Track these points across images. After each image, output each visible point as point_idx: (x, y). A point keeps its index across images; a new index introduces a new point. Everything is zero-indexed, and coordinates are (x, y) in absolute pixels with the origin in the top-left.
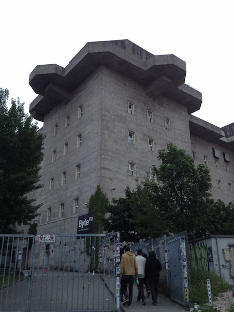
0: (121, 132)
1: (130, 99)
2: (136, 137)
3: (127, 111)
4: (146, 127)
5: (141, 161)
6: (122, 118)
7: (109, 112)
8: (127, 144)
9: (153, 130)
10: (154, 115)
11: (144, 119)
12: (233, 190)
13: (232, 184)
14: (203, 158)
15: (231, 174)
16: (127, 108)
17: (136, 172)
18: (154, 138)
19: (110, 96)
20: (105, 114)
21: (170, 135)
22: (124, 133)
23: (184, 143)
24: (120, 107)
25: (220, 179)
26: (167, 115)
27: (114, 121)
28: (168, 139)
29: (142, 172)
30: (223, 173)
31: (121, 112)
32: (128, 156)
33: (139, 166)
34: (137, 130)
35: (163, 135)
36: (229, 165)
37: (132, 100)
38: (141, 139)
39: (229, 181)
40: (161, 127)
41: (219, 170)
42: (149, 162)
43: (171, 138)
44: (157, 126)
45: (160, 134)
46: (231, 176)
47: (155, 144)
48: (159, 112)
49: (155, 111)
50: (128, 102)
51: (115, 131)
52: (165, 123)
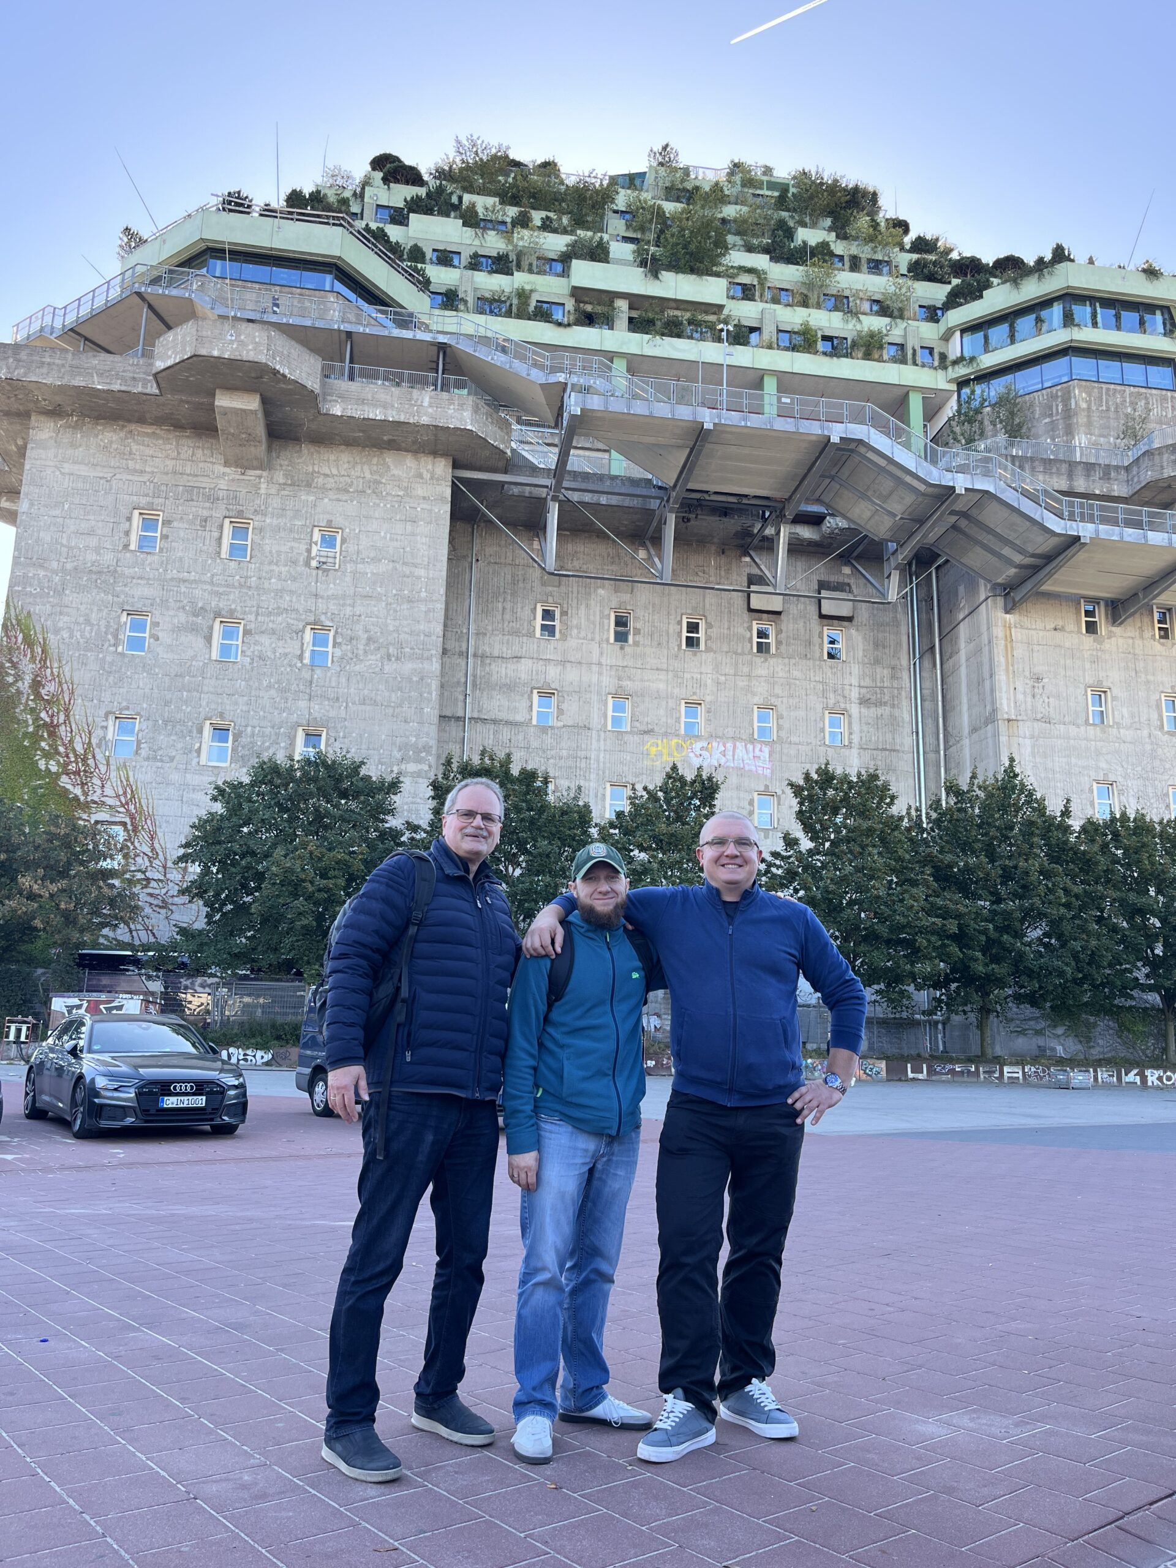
0: (88, 622)
1: (144, 501)
3: (126, 546)
4: (212, 583)
5: (167, 703)
6: (99, 572)
7: (41, 566)
8: (109, 659)
9: (241, 586)
10: (258, 531)
11: (204, 556)
12: (856, 738)
13: (854, 709)
14: (673, 628)
15: (856, 669)
16: (127, 533)
17: (139, 743)
18: (245, 613)
19: (57, 512)
20: (25, 576)
21: (332, 589)
22: (103, 623)
23: (405, 606)
24: (93, 542)
25: (773, 700)
26: (329, 517)
27: (60, 592)
28: (321, 605)
29: (162, 739)
30: (796, 673)
31: (98, 553)
32: (106, 697)
33: (150, 723)
34: (164, 602)
35: (292, 592)
36: (853, 632)
37: (156, 501)
38: (178, 630)
39: (831, 702)
40: (284, 569)
41: (772, 661)
42: (204, 703)
43: (335, 597)
44: (266, 568)
45: (279, 593)
46: (853, 679)
47: (247, 633)
48: (284, 516)
49: (264, 514)
50: (135, 513)
51: (63, 622)
52: (315, 547)
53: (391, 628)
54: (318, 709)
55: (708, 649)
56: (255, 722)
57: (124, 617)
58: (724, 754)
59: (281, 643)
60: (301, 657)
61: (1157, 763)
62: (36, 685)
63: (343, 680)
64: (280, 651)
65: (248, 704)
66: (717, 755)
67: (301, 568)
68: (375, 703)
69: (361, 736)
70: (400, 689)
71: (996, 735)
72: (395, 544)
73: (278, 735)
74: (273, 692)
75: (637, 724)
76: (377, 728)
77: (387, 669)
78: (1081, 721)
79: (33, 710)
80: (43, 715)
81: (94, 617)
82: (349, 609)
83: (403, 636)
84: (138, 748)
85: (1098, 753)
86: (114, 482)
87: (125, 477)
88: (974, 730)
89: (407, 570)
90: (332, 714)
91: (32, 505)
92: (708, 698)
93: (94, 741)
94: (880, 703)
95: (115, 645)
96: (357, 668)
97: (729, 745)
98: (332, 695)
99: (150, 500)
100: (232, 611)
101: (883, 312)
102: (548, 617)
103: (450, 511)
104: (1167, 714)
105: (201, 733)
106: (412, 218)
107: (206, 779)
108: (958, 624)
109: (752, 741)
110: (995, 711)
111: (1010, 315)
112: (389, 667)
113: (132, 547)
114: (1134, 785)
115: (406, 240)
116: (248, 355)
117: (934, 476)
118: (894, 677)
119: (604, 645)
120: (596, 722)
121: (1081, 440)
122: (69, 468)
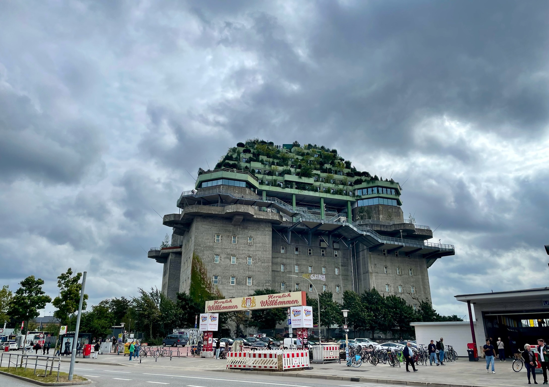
0: (209, 257)
1: (217, 232)
2: (221, 257)
3: (215, 242)
4: (230, 249)
5: (224, 273)
6: (210, 247)
7: (200, 246)
8: (213, 264)
9: (236, 249)
10: (238, 238)
11: (229, 243)
12: (341, 273)
13: (340, 267)
14: (306, 251)
15: (340, 259)
16: (215, 239)
17: (219, 281)
19: (202, 235)
20: (197, 248)
21: (252, 249)
22: (211, 257)
23: (265, 252)
24: (209, 241)
25: (325, 266)
26: (251, 235)
27: (203, 251)
28: (250, 252)
29: (223, 280)
30: (329, 260)
31: (210, 243)
32: (213, 272)
33: (221, 277)
34: (222, 253)
35: (245, 250)
36: (339, 251)
37: (219, 232)
38: (225, 258)
39: (336, 266)
40: (243, 245)
41: (325, 257)
42: (230, 273)
43: (252, 251)
44: (240, 245)
45: (242, 250)
46: (340, 261)
47: (237, 258)
48: (242, 235)
49: (239, 235)
50: (216, 235)
51: (204, 257)
52: (248, 241)
53: (262, 257)
54: (250, 273)
55: (313, 255)
56: (239, 276)
57: (215, 256)
58: (317, 277)
59: (243, 260)
60: (247, 263)
61: (396, 281)
62: (200, 270)
63: (255, 267)
64: (243, 262)
65: (238, 273)
66: (316, 277)
67: (246, 245)
68: (260, 272)
69: (258, 278)
70: (265, 269)
71: (369, 276)
72: (263, 240)
73: (244, 279)
74: (242, 270)
75: (300, 271)
76: (261, 277)
77: (262, 265)
78: (383, 273)
79: (200, 275)
80: (202, 276)
81: (210, 256)
82: (255, 253)
83: (265, 258)
84: (219, 282)
85: (386, 279)
86: (212, 229)
87: (214, 228)
88: (364, 273)
89: (265, 245)
90: (253, 274)
91: (197, 234)
92: (313, 265)
93: (211, 281)
94: (345, 266)
95: (214, 262)
96: (257, 265)
97: (318, 275)
98: (253, 270)
99: (218, 232)
100: (234, 254)
101: (342, 184)
102: (283, 249)
103: (271, 232)
104: (398, 271)
105: (230, 279)
106: (252, 162)
107: (231, 288)
108: (360, 252)
109: (322, 274)
110: (368, 271)
111: (367, 188)
112: (263, 264)
113: (216, 242)
114: (392, 285)
115: (250, 167)
116: (246, 211)
117: (360, 232)
118: (347, 261)
119: (294, 255)
120: (293, 271)
121: (381, 216)
122: (203, 226)
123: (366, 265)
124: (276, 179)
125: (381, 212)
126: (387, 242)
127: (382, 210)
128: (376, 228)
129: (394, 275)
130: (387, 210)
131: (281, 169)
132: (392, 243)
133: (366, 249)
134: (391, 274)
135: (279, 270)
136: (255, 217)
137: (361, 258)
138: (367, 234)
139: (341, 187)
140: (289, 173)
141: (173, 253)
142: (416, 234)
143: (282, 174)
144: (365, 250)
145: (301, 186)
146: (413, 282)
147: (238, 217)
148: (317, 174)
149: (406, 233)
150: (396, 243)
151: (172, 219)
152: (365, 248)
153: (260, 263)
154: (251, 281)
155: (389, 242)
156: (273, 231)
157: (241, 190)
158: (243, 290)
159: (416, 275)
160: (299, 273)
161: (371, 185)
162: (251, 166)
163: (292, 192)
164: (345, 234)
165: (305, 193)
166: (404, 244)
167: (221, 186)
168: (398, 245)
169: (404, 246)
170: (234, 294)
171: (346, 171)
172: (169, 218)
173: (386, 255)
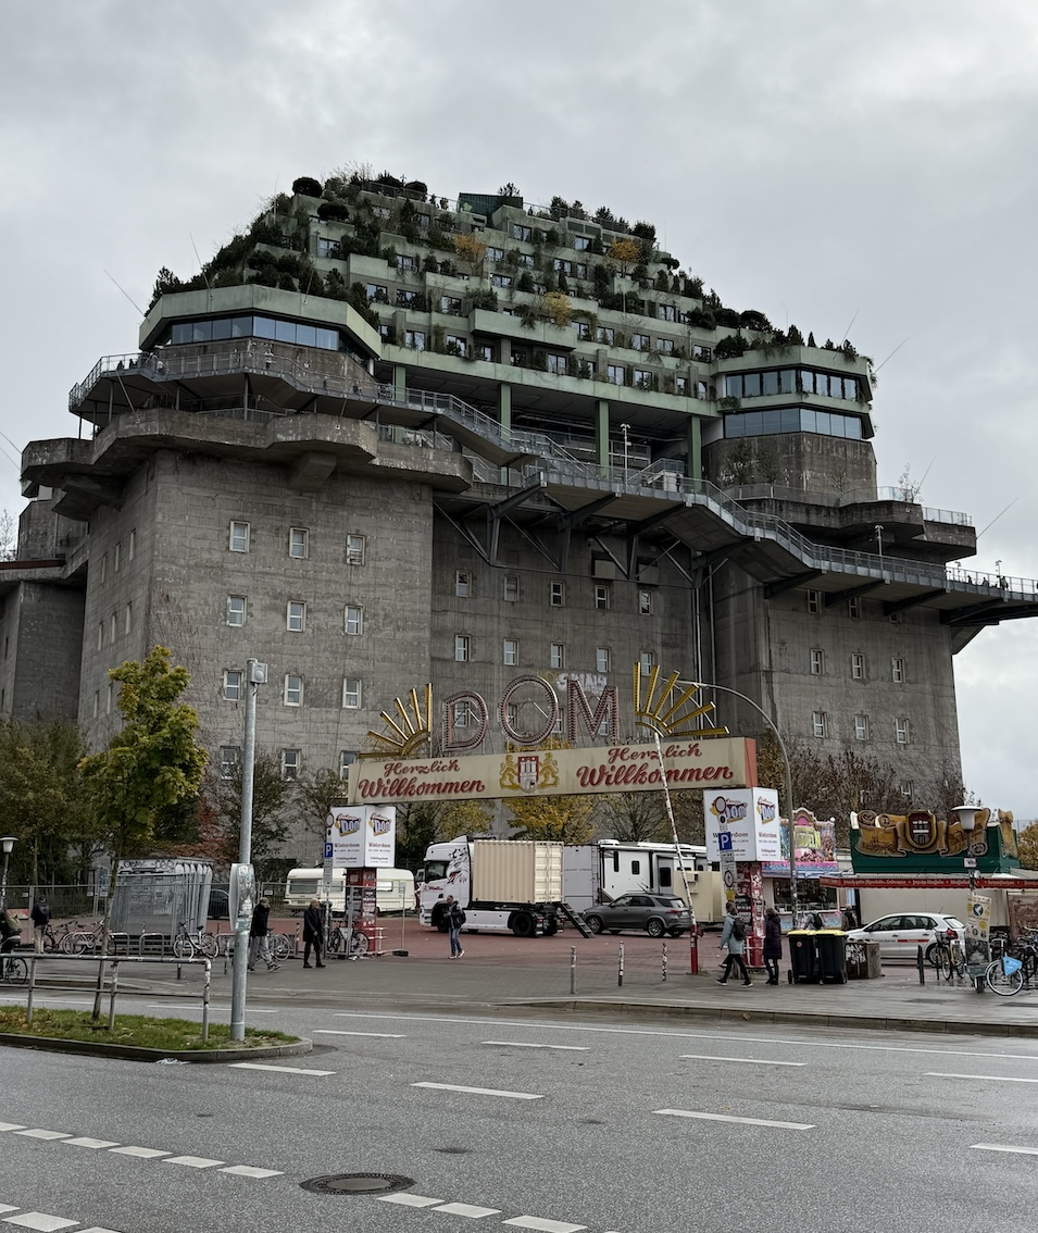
0: (206, 603)
1: (238, 514)
2: (251, 605)
3: (228, 548)
4: (285, 575)
6: (212, 567)
7: (174, 563)
8: (222, 630)
9: (304, 577)
10: (313, 537)
11: (279, 556)
13: (659, 650)
14: (545, 590)
15: (660, 621)
16: (228, 538)
18: (307, 597)
19: (180, 523)
20: (163, 570)
21: (362, 580)
22: (216, 604)
23: (407, 592)
24: (206, 544)
25: (610, 644)
26: (357, 528)
27: (187, 582)
28: (354, 591)
30: (622, 625)
31: (211, 554)
32: (222, 657)
34: (255, 589)
35: (336, 582)
36: (658, 594)
37: (245, 514)
38: (265, 609)
39: (644, 644)
40: (329, 565)
41: (608, 615)
42: (284, 662)
43: (362, 585)
44: (319, 564)
45: (328, 582)
46: (658, 627)
47: (309, 611)
48: (328, 526)
49: (316, 526)
50: (232, 523)
51: (191, 603)
52: (348, 550)
53: (398, 608)
54: (353, 665)
55: (568, 606)
56: (317, 675)
57: (229, 601)
59: (330, 619)
60: (343, 628)
61: (849, 700)
63: (371, 645)
64: (330, 624)
65: (313, 662)
67: (341, 565)
68: (391, 661)
69: (384, 684)
70: (406, 651)
71: (758, 682)
72: (400, 548)
73: (332, 683)
74: (327, 653)
75: (523, 660)
76: (391, 678)
78: (807, 672)
81: (210, 600)
82: (372, 593)
83: (406, 613)
85: (817, 694)
86: (217, 500)
87: (224, 497)
88: (740, 673)
89: (407, 566)
90: (365, 668)
91: (164, 517)
92: (568, 642)
94: (674, 646)
95: (225, 620)
96: (379, 636)
97: (582, 676)
98: (364, 655)
99: (240, 513)
100: (299, 596)
101: (675, 353)
102: (462, 580)
103: (431, 521)
104: (855, 666)
105: (284, 682)
106: (353, 257)
107: (289, 716)
108: (729, 597)
109: (596, 672)
110: (758, 664)
111: (761, 371)
112: (399, 635)
113: (231, 549)
114: (836, 714)
115: (348, 274)
116: (348, 440)
117: (744, 530)
118: (683, 627)
119: (501, 602)
120: (496, 659)
121: (807, 474)
122: (186, 489)
123: (752, 644)
124: (442, 325)
125: (807, 460)
126: (830, 566)
127: (812, 451)
128: (791, 514)
129: (843, 680)
130: (828, 454)
131: (457, 286)
132: (846, 571)
133: (753, 588)
134: (833, 677)
135: (447, 656)
136: (376, 462)
137: (732, 618)
138: (767, 537)
139: (670, 363)
140: (489, 303)
141: (31, 582)
142: (925, 539)
143: (462, 307)
144: (750, 594)
145: (530, 354)
146: (903, 706)
147: (315, 461)
148: (586, 314)
149: (893, 536)
150: (862, 571)
151: (61, 456)
152: (750, 586)
153: (389, 630)
154: (358, 693)
155: (836, 567)
156: (437, 516)
157: (322, 358)
158: (330, 724)
159: (916, 682)
160: (519, 667)
161: (776, 361)
162: (352, 270)
163: (500, 377)
164: (687, 535)
165: (545, 381)
166: (886, 575)
167: (246, 343)
168: (868, 577)
169: (887, 582)
170: (298, 738)
171: (687, 304)
172: (48, 454)
173: (820, 609)
